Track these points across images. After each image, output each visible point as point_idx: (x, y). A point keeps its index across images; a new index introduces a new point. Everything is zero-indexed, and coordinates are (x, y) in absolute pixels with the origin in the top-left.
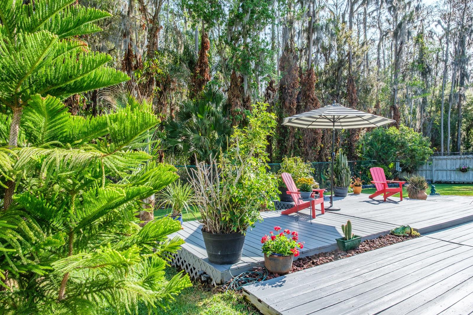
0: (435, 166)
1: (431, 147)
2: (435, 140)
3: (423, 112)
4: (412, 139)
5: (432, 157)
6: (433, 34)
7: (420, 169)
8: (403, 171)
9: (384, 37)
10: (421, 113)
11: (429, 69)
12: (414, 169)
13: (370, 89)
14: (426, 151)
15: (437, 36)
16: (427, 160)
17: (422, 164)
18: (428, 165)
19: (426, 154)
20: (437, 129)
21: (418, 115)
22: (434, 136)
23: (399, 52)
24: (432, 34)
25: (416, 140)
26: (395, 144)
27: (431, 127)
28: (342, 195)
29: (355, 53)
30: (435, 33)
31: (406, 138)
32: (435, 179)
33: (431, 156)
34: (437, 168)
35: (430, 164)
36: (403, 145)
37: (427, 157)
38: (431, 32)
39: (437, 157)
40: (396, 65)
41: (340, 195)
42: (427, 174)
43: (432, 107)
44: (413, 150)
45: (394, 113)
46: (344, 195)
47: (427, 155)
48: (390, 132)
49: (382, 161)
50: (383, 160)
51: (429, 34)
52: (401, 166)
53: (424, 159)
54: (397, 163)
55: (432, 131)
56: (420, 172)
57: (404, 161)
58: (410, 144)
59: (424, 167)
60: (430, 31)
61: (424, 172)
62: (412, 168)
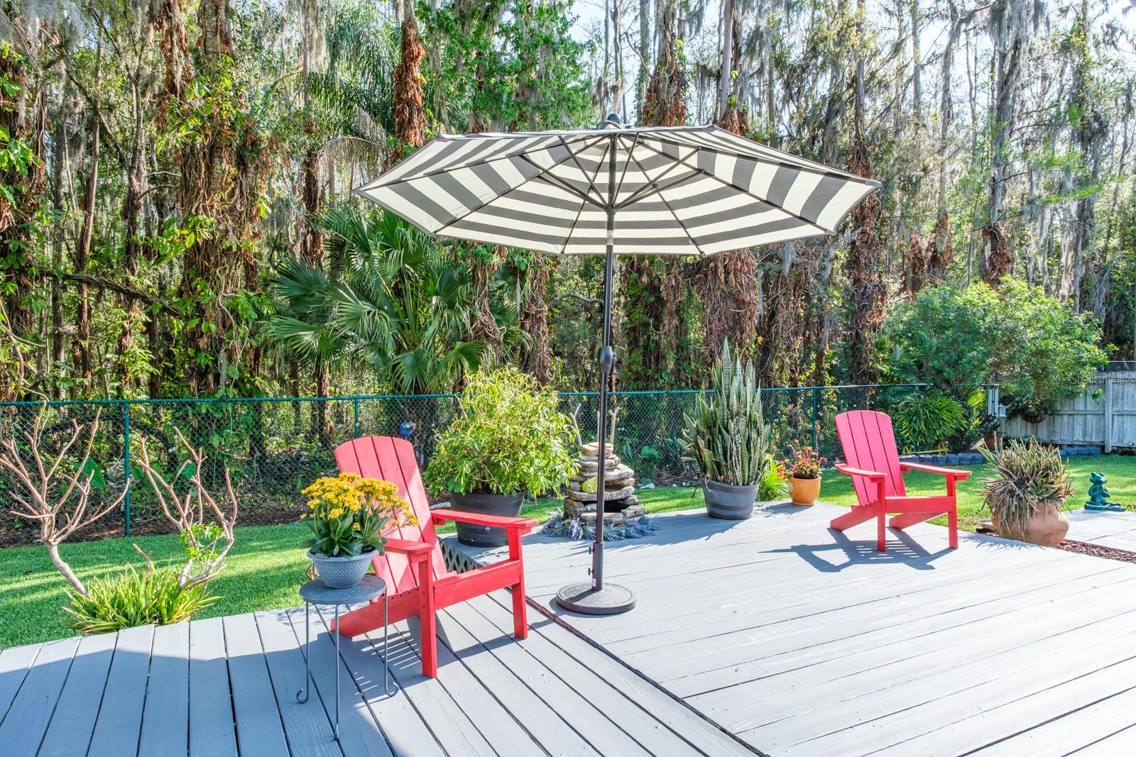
0: (1115, 400)
1: (1102, 344)
2: (1118, 327)
3: (1080, 248)
4: (1036, 318)
5: (1105, 376)
6: (1117, 34)
7: (1067, 409)
8: (1011, 415)
9: (963, 27)
10: (1076, 250)
11: (1101, 124)
12: (1045, 409)
13: (919, 179)
14: (1085, 355)
15: (1130, 38)
16: (1089, 384)
17: (1072, 396)
18: (1089, 399)
19: (1084, 364)
20: (1122, 297)
21: (1067, 258)
22: (1114, 316)
23: (1011, 72)
24: (1113, 34)
25: (1052, 322)
26: (985, 335)
27: (1105, 290)
28: (731, 513)
29: (873, 75)
30: (1123, 32)
31: (1019, 314)
32: (1112, 443)
33: (1099, 369)
34: (1119, 408)
35: (1095, 396)
36: (1011, 338)
37: (1088, 373)
38: (1111, 29)
39: (1119, 375)
40: (1002, 111)
41: (723, 512)
42: (1089, 425)
43: (1109, 236)
44: (1041, 353)
45: (993, 249)
46: (739, 513)
47: (1087, 368)
48: (969, 297)
49: (944, 386)
50: (947, 382)
51: (1106, 34)
52: (1003, 400)
53: (1077, 379)
54: (990, 391)
55: (1108, 301)
56: (1065, 418)
57: (1013, 387)
58: (1031, 335)
59: (1079, 405)
60: (1109, 26)
61: (1080, 419)
62: (1038, 407)
